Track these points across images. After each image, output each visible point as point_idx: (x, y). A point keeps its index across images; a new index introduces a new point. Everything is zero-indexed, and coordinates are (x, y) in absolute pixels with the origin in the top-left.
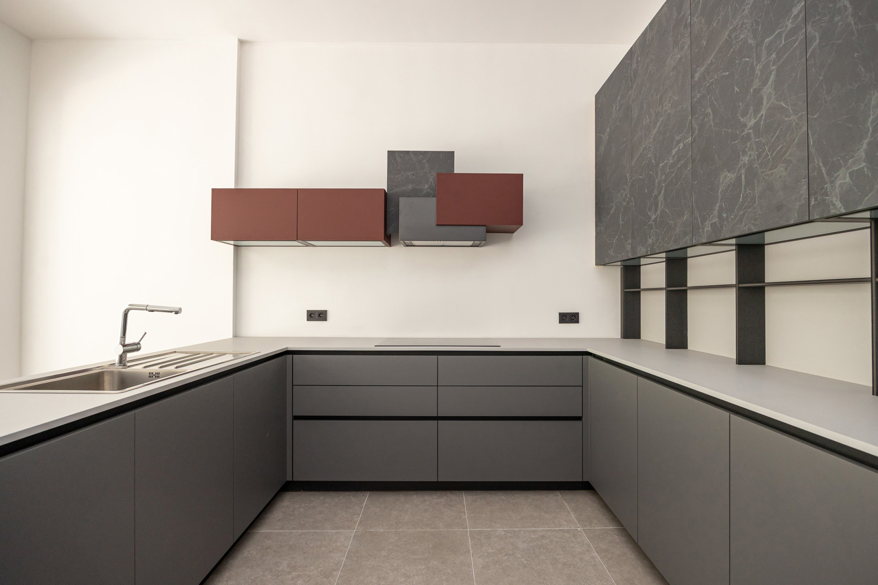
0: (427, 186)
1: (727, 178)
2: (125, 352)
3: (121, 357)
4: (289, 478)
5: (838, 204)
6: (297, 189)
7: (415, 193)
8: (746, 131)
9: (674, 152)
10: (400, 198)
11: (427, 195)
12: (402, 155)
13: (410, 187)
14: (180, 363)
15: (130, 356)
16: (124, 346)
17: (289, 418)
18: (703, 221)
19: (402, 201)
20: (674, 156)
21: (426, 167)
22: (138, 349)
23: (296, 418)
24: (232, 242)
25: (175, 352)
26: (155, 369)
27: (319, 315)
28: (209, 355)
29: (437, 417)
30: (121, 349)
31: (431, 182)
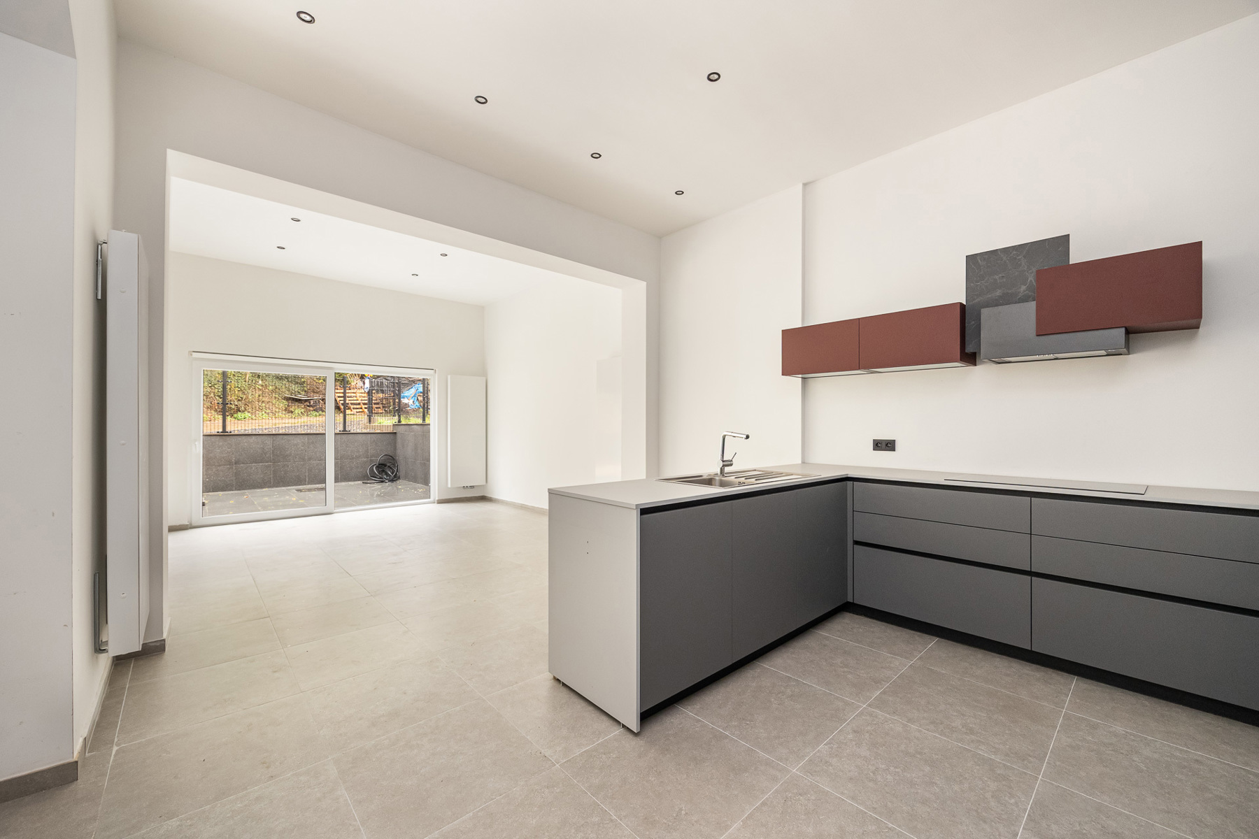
0: (1023, 288)
2: (724, 466)
3: (721, 469)
4: (850, 600)
6: (859, 319)
7: (1007, 300)
10: (982, 310)
11: (1025, 299)
12: (986, 256)
13: (998, 293)
14: (758, 477)
15: (727, 469)
16: (723, 461)
17: (850, 543)
19: (985, 312)
21: (1023, 264)
22: (731, 465)
23: (856, 543)
24: (800, 376)
25: (755, 470)
26: (742, 480)
27: (887, 445)
28: (781, 474)
29: (1031, 571)
30: (721, 464)
31: (1031, 281)
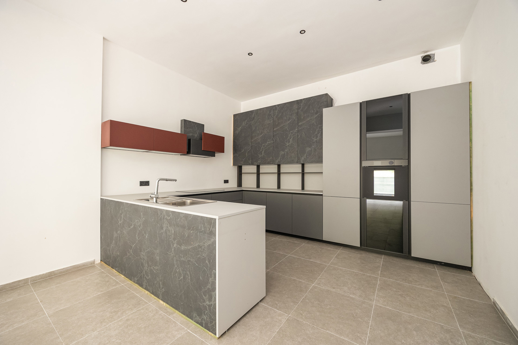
0: (196, 135)
1: (282, 153)
5: (302, 162)
8: (286, 145)
9: (267, 143)
12: (189, 122)
18: (276, 160)
20: (267, 144)
21: (196, 128)
27: (146, 183)
31: (198, 134)
